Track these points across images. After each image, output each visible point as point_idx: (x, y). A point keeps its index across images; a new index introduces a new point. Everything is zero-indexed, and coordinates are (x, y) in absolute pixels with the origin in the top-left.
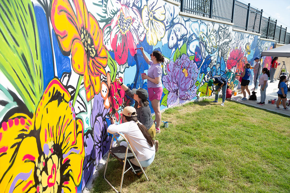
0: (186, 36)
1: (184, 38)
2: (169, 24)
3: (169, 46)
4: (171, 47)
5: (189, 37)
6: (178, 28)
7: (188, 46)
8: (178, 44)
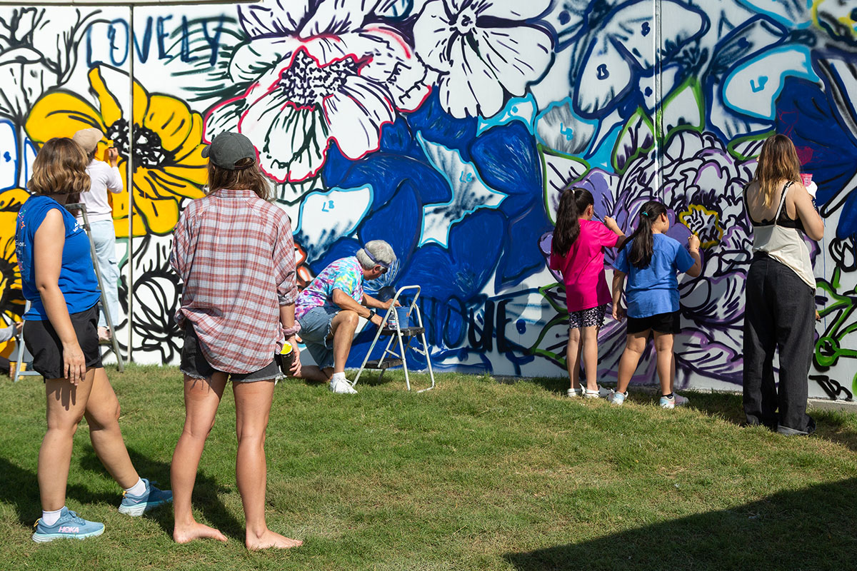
0: (693, 44)
1: (681, 54)
2: (574, 19)
3: (583, 108)
4: (591, 111)
5: (719, 47)
6: (638, 20)
7: (715, 88)
8: (643, 90)
